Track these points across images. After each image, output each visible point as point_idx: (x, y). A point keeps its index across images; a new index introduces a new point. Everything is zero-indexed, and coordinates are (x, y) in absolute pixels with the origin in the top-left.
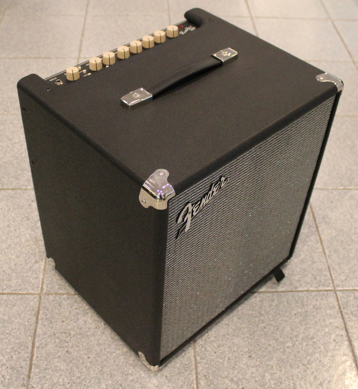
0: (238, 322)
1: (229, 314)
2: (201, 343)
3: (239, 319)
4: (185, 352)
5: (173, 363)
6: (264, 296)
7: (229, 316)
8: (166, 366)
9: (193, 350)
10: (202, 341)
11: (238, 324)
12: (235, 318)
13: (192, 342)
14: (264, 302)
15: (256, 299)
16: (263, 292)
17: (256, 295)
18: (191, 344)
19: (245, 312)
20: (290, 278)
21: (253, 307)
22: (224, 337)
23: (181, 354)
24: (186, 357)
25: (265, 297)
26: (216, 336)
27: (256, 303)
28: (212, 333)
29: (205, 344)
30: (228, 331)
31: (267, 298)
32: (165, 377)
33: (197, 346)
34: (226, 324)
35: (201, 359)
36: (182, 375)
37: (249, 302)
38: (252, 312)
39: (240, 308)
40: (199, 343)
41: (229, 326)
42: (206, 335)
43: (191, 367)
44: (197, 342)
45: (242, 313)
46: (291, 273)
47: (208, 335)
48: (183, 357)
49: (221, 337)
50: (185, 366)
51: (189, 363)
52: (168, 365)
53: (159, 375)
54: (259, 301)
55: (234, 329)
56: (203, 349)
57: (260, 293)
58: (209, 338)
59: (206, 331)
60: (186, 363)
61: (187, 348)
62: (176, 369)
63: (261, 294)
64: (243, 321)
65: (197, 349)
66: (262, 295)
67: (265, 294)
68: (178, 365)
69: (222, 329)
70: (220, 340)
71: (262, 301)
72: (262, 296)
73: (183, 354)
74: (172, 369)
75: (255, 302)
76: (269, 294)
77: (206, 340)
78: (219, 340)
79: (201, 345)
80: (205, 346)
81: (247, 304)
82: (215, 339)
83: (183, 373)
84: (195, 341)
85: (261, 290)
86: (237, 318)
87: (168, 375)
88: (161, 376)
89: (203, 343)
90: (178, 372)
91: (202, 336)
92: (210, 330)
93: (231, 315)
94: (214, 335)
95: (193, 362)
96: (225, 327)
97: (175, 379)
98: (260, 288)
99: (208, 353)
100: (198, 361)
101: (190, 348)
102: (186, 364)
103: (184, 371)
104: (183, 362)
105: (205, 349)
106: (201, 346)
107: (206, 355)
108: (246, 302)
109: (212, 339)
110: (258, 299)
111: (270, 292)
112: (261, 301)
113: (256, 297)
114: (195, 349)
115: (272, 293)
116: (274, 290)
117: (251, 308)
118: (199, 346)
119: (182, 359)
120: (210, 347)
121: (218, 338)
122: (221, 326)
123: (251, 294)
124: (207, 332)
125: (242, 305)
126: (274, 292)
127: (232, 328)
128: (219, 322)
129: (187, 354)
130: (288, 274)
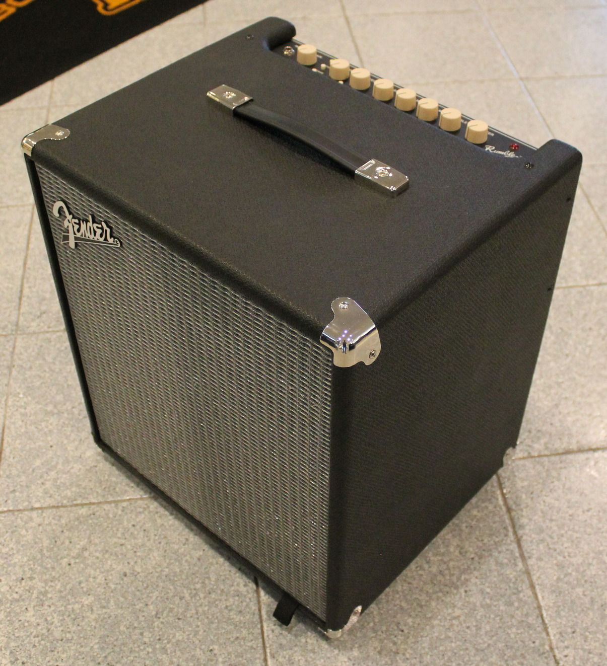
0: (191, 557)
1: (207, 543)
2: (152, 506)
3: (199, 559)
4: (135, 487)
5: (117, 472)
6: (250, 599)
7: (204, 543)
8: (113, 465)
9: (139, 497)
10: (156, 508)
11: (188, 557)
12: (201, 553)
13: (153, 495)
14: (237, 598)
15: (242, 585)
16: (259, 596)
17: (252, 585)
18: (150, 493)
19: (212, 568)
20: (296, 645)
21: (224, 580)
22: (162, 537)
23: (133, 481)
24: (127, 488)
25: (248, 600)
26: (165, 527)
27: (232, 585)
28: (170, 520)
29: (150, 512)
30: (174, 543)
31: (244, 604)
32: (95, 465)
33: (146, 502)
34: (187, 540)
35: (123, 507)
36: (97, 485)
37: (235, 574)
38: (213, 579)
39: (221, 560)
40: (153, 504)
41: (184, 544)
42: (167, 513)
43: (109, 496)
44: (153, 501)
45: (212, 564)
46: (310, 648)
47: (166, 515)
48: (128, 485)
49: (164, 533)
50: (111, 488)
51: (116, 493)
52: (114, 468)
53: (99, 458)
54: (238, 591)
55: (178, 551)
56: (141, 510)
57: (257, 592)
58: (160, 517)
59: (175, 512)
60: (117, 489)
61: (142, 489)
62: (106, 477)
63: (255, 595)
64: (195, 565)
65: (140, 502)
66: (252, 595)
67: (254, 600)
68: (114, 479)
69: (179, 535)
70: (156, 532)
71: (238, 596)
72: (250, 596)
73: (132, 485)
74: (106, 472)
75: (235, 584)
76: (254, 608)
77: (157, 513)
78: (158, 530)
79: (149, 507)
80: (146, 513)
81: (230, 571)
82: (159, 525)
83: (101, 486)
84: (156, 499)
85: (262, 593)
86: (201, 556)
87: (97, 468)
88: (97, 460)
89: (151, 510)
90: (102, 479)
91: (165, 507)
92: (176, 518)
93: (206, 547)
94: (166, 524)
95: (119, 498)
96: (183, 539)
97: (90, 477)
98: (267, 592)
99: (133, 517)
100: (119, 504)
101: (142, 493)
102: (114, 489)
103: (104, 487)
104: (119, 485)
105: (140, 513)
106: (145, 506)
107: (130, 513)
108: (234, 570)
109: (159, 521)
110: (243, 589)
111: (260, 610)
112: (238, 594)
113: (245, 585)
114: (141, 499)
115: (257, 612)
116: (264, 616)
117: (223, 577)
118: (146, 504)
119: (124, 484)
120: (144, 518)
121: (160, 530)
122: (184, 533)
123: (252, 577)
124: (171, 514)
125: (227, 564)
126: (261, 617)
127: (180, 548)
128: (192, 530)
129: (133, 489)
130: (307, 642)
